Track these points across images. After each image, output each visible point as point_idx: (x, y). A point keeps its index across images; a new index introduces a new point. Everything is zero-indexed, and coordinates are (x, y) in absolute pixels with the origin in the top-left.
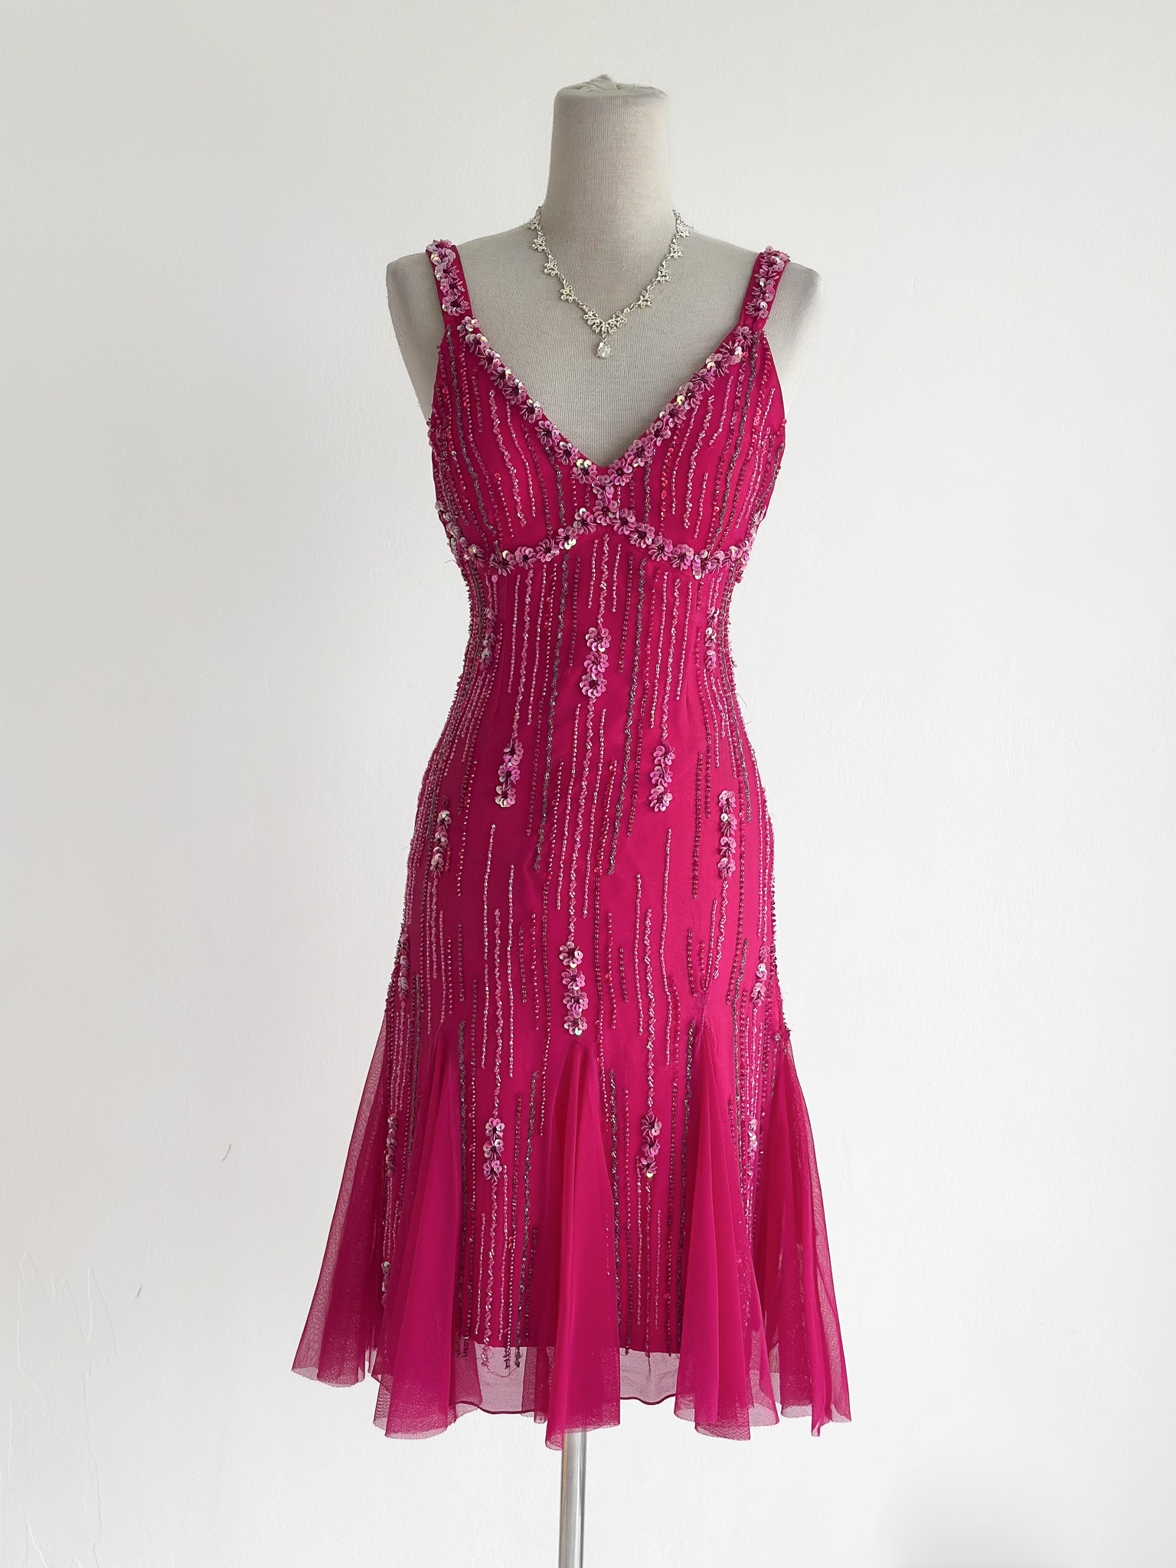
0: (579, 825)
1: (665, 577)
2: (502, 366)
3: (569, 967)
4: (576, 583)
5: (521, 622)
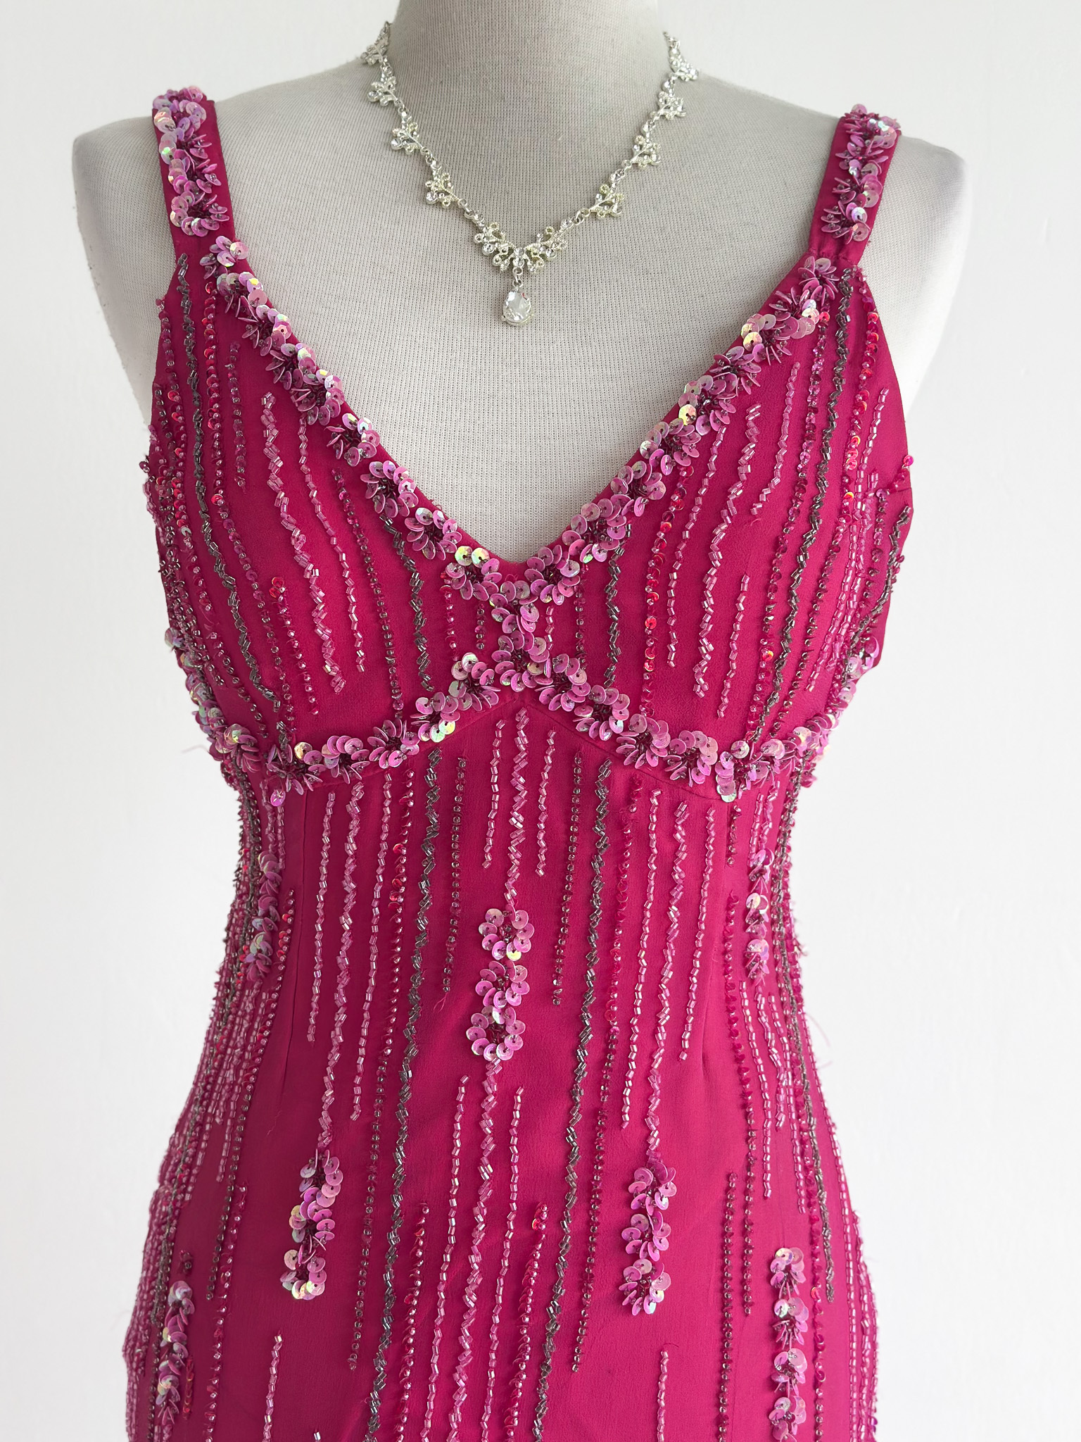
0: (463, 1351)
1: (655, 801)
2: (293, 340)
5: (336, 893)
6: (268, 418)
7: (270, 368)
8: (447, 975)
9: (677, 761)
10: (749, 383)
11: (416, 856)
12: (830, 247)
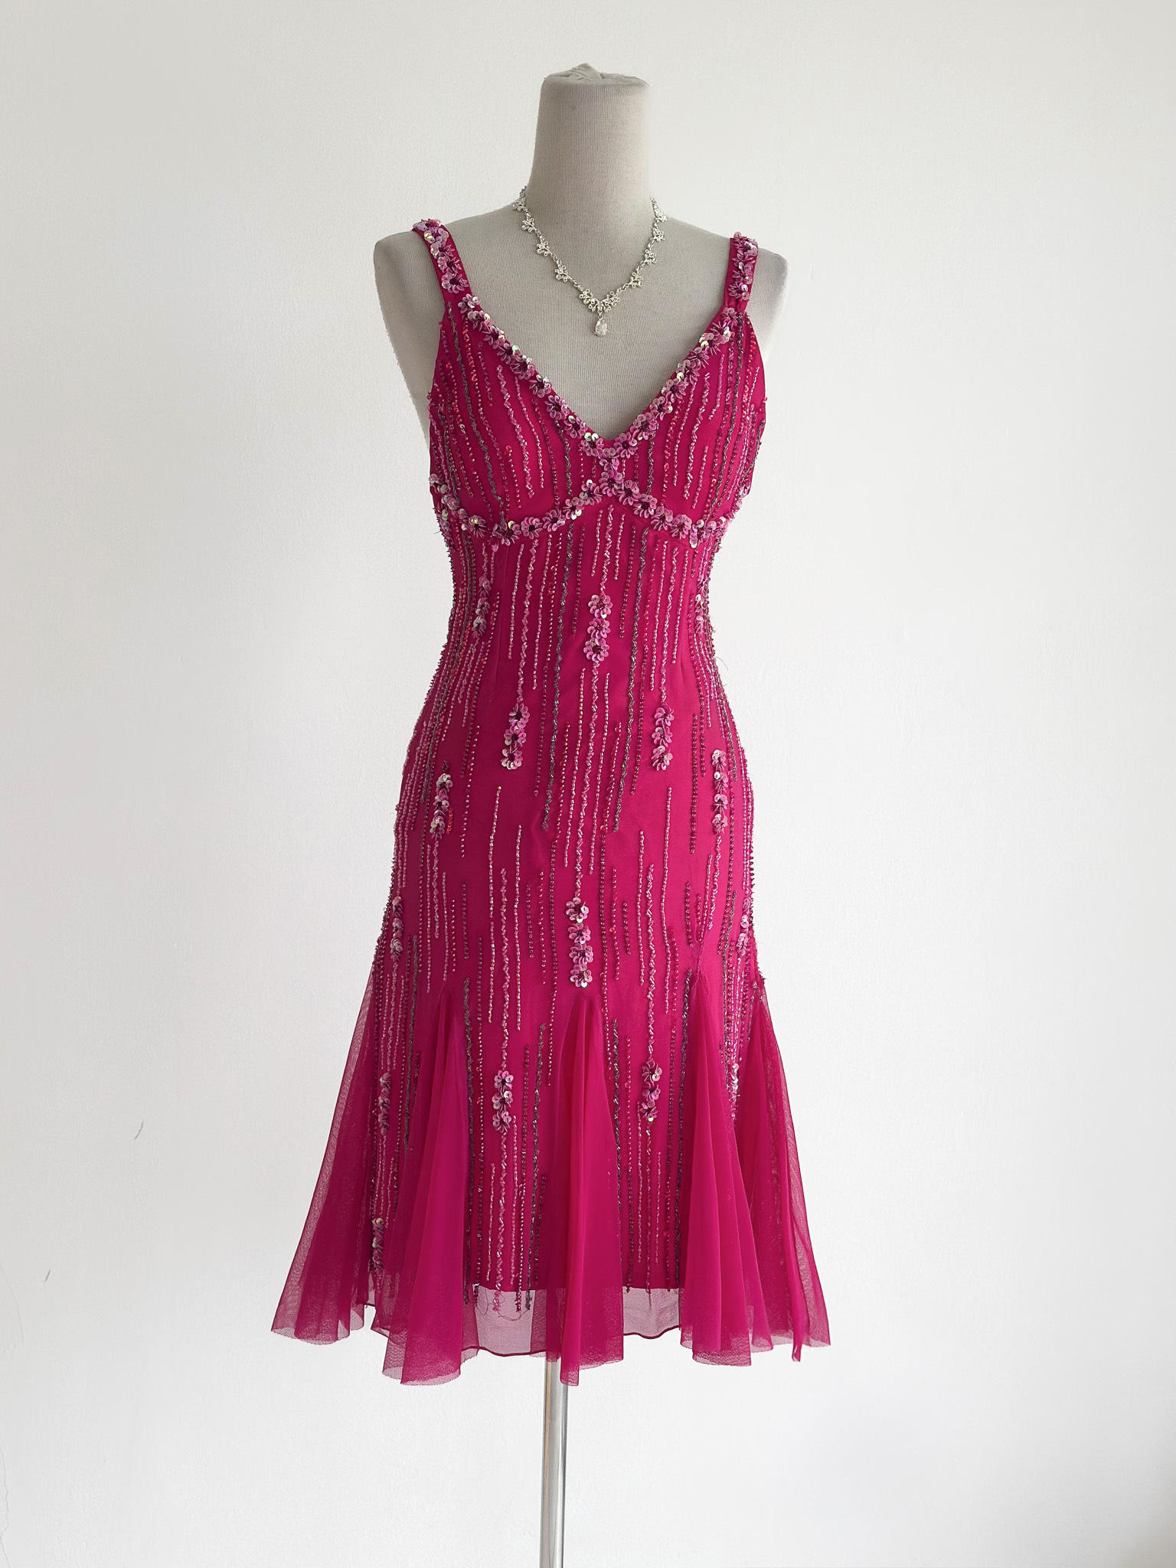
0: (586, 785)
1: (665, 546)
2: (506, 342)
3: (575, 922)
4: (580, 552)
5: (522, 590)
6: (500, 377)
7: (499, 354)
8: (575, 625)
9: (675, 528)
10: (705, 363)
11: (561, 571)
12: (733, 303)
